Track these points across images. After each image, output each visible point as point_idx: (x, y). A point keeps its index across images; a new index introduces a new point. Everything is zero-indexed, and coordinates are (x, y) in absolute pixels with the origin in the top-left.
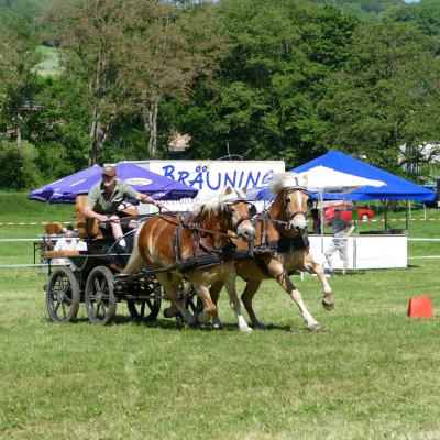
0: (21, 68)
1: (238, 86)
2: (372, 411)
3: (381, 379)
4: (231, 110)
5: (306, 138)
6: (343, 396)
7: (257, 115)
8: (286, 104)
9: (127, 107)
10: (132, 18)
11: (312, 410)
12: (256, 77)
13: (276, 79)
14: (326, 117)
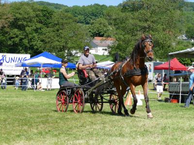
1: (16, 30)
2: (59, 134)
3: (61, 124)
4: (13, 38)
5: (35, 47)
6: (50, 129)
7: (21, 39)
8: (30, 36)
11: (41, 133)
12: (21, 28)
13: (27, 28)
14: (42, 41)
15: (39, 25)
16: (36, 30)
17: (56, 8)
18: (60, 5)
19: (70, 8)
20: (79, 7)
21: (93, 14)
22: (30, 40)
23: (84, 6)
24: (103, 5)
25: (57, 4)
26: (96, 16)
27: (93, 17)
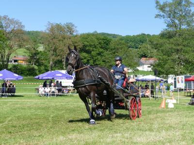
0: (34, 49)
1: (84, 54)
4: (82, 59)
7: (88, 60)
8: (95, 58)
9: (59, 58)
10: (60, 38)
12: (88, 52)
13: (92, 52)
14: (104, 61)
15: (101, 50)
16: (99, 54)
17: (114, 37)
18: (117, 35)
19: (123, 37)
20: (130, 36)
21: (141, 41)
22: (95, 61)
23: (134, 35)
24: (148, 35)
25: (114, 35)
26: (143, 42)
27: (141, 43)
